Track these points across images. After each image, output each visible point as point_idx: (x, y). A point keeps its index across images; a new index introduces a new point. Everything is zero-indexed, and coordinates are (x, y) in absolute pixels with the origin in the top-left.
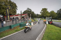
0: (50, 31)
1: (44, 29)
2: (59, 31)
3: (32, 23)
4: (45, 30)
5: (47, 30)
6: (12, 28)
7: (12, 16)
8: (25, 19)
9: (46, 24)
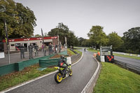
1: (95, 74)
2: (127, 78)
3: (68, 58)
4: (99, 75)
5: (101, 75)
6: (20, 70)
7: (22, 40)
9: (100, 61)
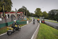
0: (43, 29)
3: (27, 21)
4: (39, 28)
5: (40, 28)
7: (7, 13)
8: (21, 17)
9: (39, 23)
